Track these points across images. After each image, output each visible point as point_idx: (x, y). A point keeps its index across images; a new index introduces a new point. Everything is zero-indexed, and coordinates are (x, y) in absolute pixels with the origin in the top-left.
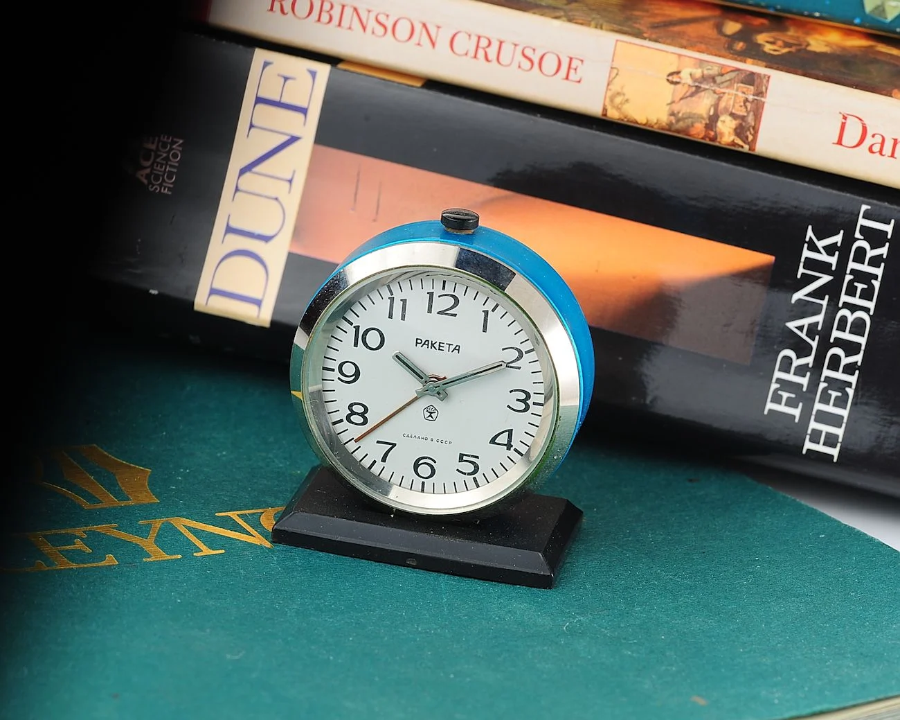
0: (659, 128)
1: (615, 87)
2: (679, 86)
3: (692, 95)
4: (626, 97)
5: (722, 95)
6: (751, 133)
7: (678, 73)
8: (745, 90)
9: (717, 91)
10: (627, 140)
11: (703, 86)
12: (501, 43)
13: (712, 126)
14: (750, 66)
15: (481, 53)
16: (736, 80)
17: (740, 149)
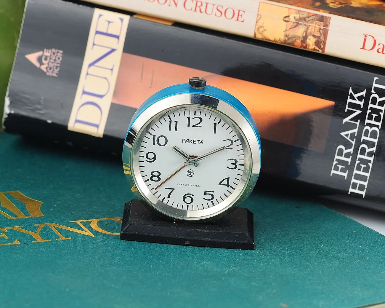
0: (280, 43)
1: (260, 24)
2: (289, 23)
3: (295, 27)
4: (265, 28)
5: (308, 27)
6: (322, 44)
7: (288, 16)
8: (319, 24)
9: (306, 25)
10: (266, 48)
11: (300, 22)
12: (207, 4)
13: (304, 41)
14: (321, 13)
15: (198, 9)
16: (315, 19)
17: (318, 52)
